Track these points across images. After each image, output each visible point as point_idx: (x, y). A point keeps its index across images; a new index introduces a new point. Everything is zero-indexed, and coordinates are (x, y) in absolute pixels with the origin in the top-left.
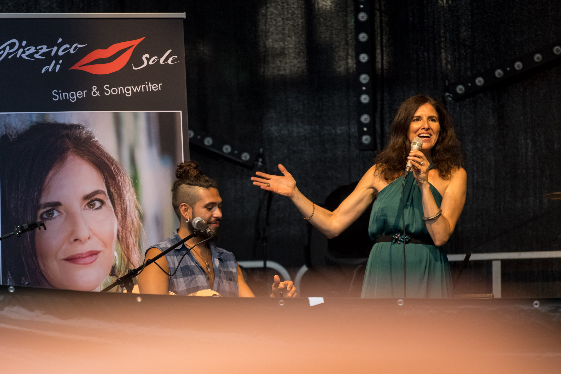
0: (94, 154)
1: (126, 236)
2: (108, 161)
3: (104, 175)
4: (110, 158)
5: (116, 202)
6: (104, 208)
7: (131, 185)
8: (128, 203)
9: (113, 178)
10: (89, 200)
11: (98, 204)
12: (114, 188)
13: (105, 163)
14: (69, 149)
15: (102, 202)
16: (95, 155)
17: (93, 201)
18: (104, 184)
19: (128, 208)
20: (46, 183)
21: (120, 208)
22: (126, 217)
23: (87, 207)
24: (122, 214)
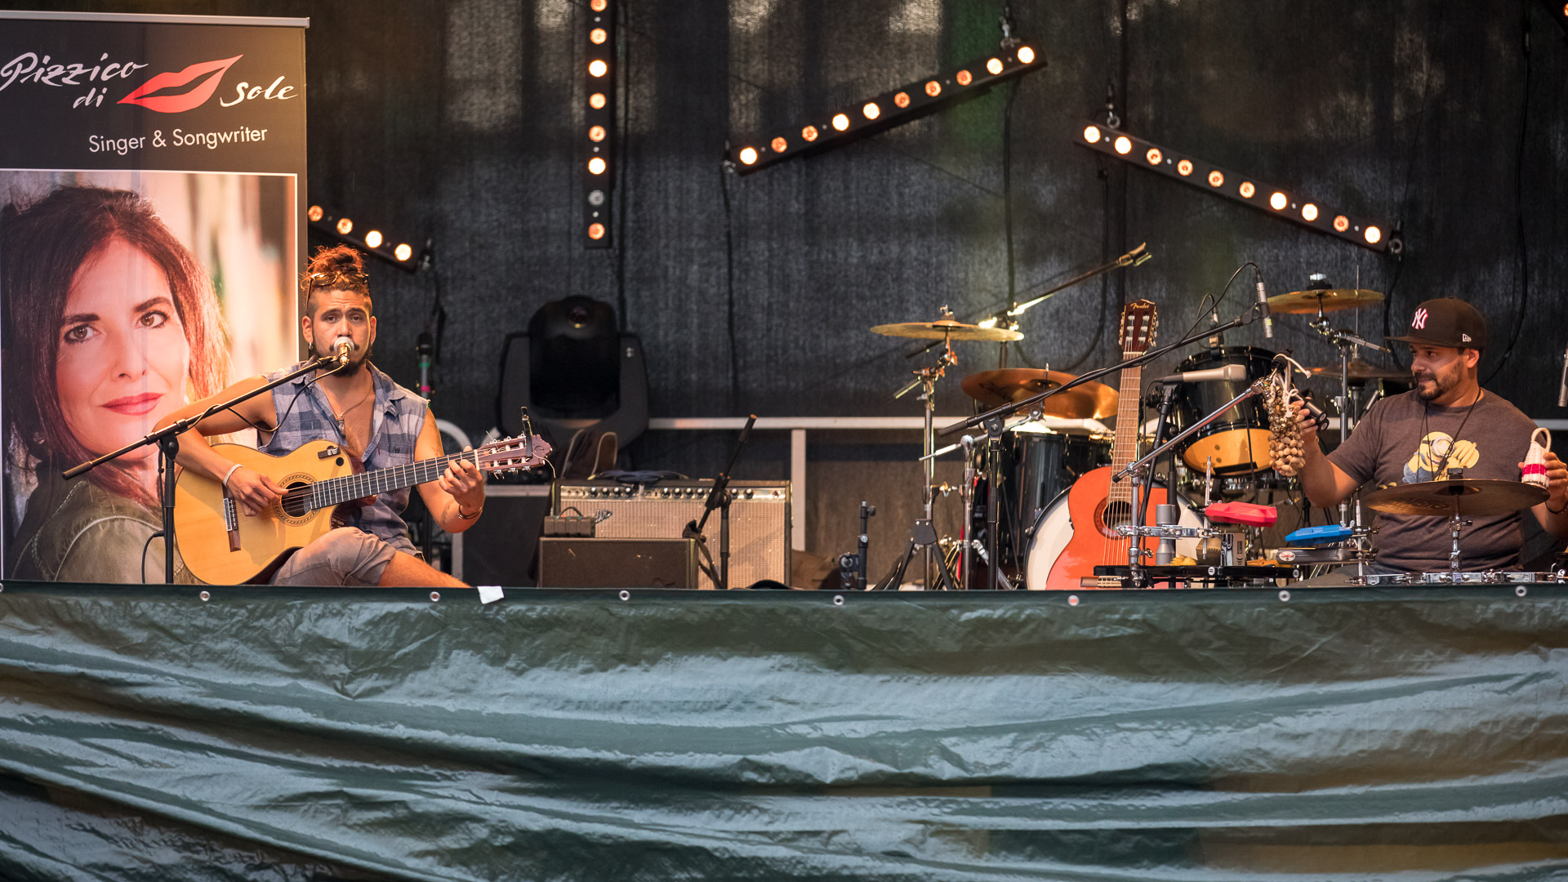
0: (153, 239)
1: (203, 372)
2: (175, 250)
3: (168, 273)
4: (177, 247)
5: (187, 316)
6: (167, 325)
7: (211, 291)
8: (206, 320)
9: (184, 278)
10: (144, 313)
11: (158, 319)
12: (184, 294)
13: (171, 254)
14: (112, 229)
15: (165, 317)
16: (155, 241)
17: (150, 314)
18: (168, 288)
19: (207, 327)
20: (74, 284)
21: (193, 324)
22: (203, 342)
23: (140, 323)
24: (197, 335)
